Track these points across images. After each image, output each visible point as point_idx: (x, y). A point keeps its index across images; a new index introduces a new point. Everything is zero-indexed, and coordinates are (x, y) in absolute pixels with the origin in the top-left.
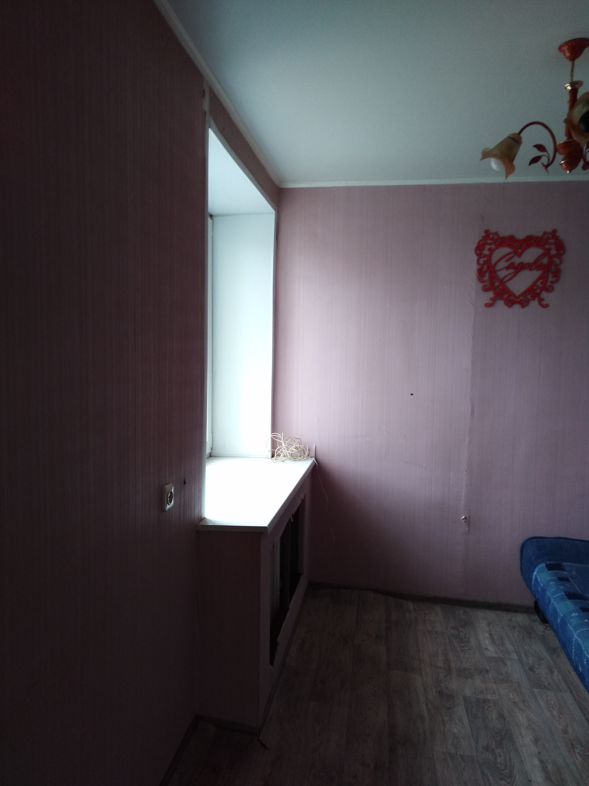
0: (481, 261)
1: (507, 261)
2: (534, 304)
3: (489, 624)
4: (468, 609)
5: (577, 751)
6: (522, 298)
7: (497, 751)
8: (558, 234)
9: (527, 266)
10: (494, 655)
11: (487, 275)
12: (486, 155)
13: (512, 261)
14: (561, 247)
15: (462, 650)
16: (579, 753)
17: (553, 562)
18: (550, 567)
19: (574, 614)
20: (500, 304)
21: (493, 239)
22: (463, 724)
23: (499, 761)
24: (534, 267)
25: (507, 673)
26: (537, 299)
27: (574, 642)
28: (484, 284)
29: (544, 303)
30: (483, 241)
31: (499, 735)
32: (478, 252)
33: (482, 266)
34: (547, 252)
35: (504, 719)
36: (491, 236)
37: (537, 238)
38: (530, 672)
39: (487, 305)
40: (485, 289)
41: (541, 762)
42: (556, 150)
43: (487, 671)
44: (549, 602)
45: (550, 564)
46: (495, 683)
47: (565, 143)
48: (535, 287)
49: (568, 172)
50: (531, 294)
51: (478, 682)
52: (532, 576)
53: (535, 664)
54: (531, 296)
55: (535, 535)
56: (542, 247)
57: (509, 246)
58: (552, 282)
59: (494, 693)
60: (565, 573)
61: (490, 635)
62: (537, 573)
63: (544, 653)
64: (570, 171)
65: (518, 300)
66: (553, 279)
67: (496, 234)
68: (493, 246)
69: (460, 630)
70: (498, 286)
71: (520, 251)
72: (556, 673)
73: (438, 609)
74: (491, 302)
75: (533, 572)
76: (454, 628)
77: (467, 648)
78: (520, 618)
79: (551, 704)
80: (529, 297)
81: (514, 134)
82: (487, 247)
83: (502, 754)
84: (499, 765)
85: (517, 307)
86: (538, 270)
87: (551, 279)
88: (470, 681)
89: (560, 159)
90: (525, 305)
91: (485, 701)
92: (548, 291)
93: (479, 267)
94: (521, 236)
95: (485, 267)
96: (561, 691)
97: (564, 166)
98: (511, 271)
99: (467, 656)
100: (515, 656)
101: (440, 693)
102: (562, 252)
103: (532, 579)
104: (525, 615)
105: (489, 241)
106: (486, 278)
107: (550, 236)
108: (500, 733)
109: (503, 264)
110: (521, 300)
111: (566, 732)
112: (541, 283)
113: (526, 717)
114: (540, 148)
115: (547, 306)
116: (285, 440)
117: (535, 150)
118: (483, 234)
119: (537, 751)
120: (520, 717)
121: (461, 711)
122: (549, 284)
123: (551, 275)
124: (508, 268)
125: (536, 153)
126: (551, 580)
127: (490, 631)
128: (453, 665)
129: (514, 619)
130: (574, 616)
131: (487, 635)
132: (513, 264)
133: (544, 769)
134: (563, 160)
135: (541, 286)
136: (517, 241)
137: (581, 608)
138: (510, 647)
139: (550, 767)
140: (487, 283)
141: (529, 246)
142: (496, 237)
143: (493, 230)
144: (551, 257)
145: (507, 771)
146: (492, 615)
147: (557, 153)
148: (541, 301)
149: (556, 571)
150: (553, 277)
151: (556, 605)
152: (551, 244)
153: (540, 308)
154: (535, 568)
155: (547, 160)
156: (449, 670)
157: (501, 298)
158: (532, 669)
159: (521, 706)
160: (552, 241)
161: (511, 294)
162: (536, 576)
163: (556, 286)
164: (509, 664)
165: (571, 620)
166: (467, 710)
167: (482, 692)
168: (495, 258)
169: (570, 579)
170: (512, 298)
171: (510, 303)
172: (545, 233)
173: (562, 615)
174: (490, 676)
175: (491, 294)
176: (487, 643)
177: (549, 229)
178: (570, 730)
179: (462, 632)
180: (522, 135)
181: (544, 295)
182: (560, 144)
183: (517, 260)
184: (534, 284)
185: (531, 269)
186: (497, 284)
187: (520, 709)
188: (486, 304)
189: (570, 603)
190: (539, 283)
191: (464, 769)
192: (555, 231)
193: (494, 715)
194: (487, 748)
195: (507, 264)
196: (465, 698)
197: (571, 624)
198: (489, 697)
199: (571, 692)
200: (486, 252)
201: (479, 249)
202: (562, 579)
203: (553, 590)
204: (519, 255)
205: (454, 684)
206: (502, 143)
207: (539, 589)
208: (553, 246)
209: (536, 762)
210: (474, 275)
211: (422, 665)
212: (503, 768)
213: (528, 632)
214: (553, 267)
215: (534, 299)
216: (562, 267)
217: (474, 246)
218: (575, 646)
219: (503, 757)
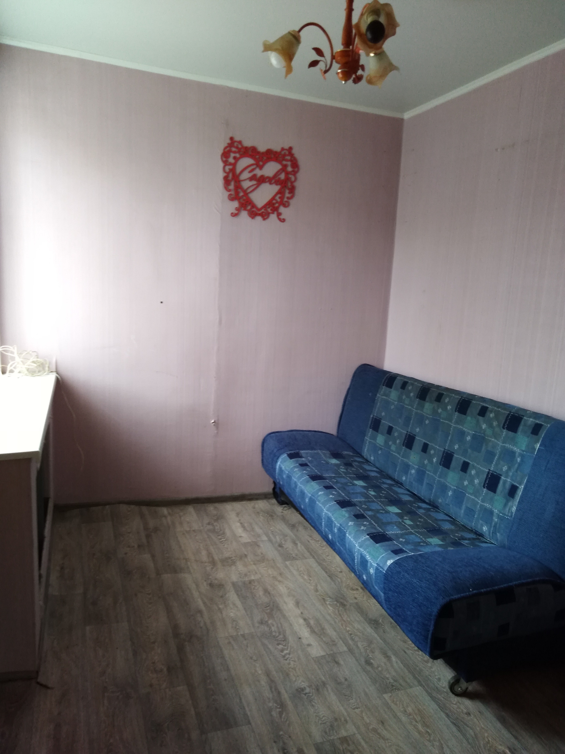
0: (228, 168)
1: (250, 172)
2: (273, 217)
3: (238, 514)
4: (217, 505)
5: (328, 603)
6: (263, 210)
7: (270, 622)
8: (294, 151)
9: (267, 180)
10: (249, 541)
11: (233, 183)
12: (268, 48)
13: (254, 172)
14: (295, 165)
15: (221, 542)
16: (330, 604)
17: (292, 452)
18: (291, 456)
19: (320, 493)
20: (244, 214)
21: (237, 148)
22: (237, 607)
23: (273, 630)
24: (273, 181)
25: (262, 554)
26: (276, 213)
27: (324, 516)
28: (230, 193)
29: (282, 217)
30: (228, 149)
31: (268, 608)
32: (224, 159)
33: (228, 173)
34: (284, 168)
35: (269, 593)
36: (236, 144)
37: (276, 152)
38: (280, 549)
39: (232, 215)
40: (232, 199)
41: (305, 620)
42: (333, 57)
43: (246, 556)
44: (296, 486)
45: (290, 453)
46: (255, 564)
47: (342, 51)
48: (274, 201)
49: (343, 82)
50: (271, 208)
51: (240, 567)
52: (275, 466)
53: (282, 541)
54: (271, 210)
55: (273, 431)
56: (280, 162)
57: (251, 156)
58: (288, 198)
59: (256, 573)
60: (303, 459)
61: (241, 523)
62: (281, 462)
63: (287, 531)
64: (346, 81)
65: (260, 212)
66: (289, 195)
67: (240, 142)
68: (238, 155)
69: (215, 524)
70: (243, 196)
71: (261, 163)
72: (299, 544)
73: (190, 509)
74: (236, 212)
75: (276, 462)
76: (209, 524)
77: (224, 540)
78: (261, 504)
79: (301, 571)
80: (269, 210)
81: (294, 31)
82: (232, 155)
83: (274, 623)
84: (274, 634)
85: (259, 219)
86: (277, 185)
87: (287, 195)
88: (233, 568)
89: (337, 68)
90: (265, 217)
91: (250, 582)
92: (285, 206)
93: (225, 174)
94: (262, 148)
95: (231, 175)
96: (306, 558)
97: (340, 75)
98: (254, 182)
99: (226, 546)
100: (265, 538)
101: (211, 585)
102: (296, 170)
103: (275, 469)
104: (265, 501)
105: (234, 149)
106: (232, 187)
107: (287, 153)
108: (269, 606)
109: (246, 175)
110: (263, 212)
111: (317, 591)
112: (280, 198)
113: (285, 586)
114: (319, 51)
115: (283, 221)
116: (20, 354)
117: (314, 52)
118: (229, 141)
119: (300, 613)
120: (281, 588)
121: (232, 596)
122: (285, 199)
123: (287, 191)
124: (251, 179)
125: (315, 57)
126: (295, 467)
127: (240, 520)
128: (216, 558)
129: (257, 506)
130: (321, 494)
131: (239, 524)
132: (255, 175)
133: (309, 625)
134: (339, 69)
135: (279, 200)
136: (259, 153)
137: (324, 487)
138: (258, 530)
139: (312, 622)
140: (233, 192)
141: (269, 159)
142: (240, 146)
143: (237, 139)
144: (287, 173)
145: (281, 636)
146: (237, 506)
147: (334, 61)
148: (279, 214)
149: (297, 459)
150: (289, 193)
151: (303, 487)
152: (287, 160)
153: (278, 221)
154: (278, 459)
155: (324, 66)
156: (213, 563)
157: (245, 209)
158: (280, 546)
159: (280, 578)
160: (288, 158)
161: (254, 206)
162: (280, 465)
163: (292, 202)
164: (262, 545)
165: (319, 498)
166: (238, 595)
167: (246, 575)
168: (239, 169)
169: (309, 464)
170: (254, 209)
171: (253, 215)
172: (283, 149)
173: (310, 495)
174: (250, 560)
175: (236, 204)
176: (239, 531)
177: (286, 147)
178: (319, 588)
179: (217, 526)
180: (302, 33)
181: (282, 209)
182: (338, 52)
183: (259, 173)
184: (273, 198)
185: (271, 184)
186: (241, 194)
187: (279, 581)
188: (232, 213)
189: (315, 484)
190: (277, 198)
191: (247, 646)
192: (291, 148)
193: (261, 593)
194: (262, 622)
195: (250, 175)
196: (234, 584)
197: (319, 501)
198: (253, 578)
199: (314, 557)
200: (231, 160)
201: (225, 155)
202: (303, 465)
203: (298, 475)
204: (261, 168)
205: (220, 575)
206: (282, 38)
207: (284, 476)
208: (289, 163)
209: (301, 621)
210: (220, 182)
211: (189, 563)
212: (277, 634)
213: (271, 515)
214: (289, 184)
215: (273, 213)
216: (296, 184)
217: (221, 152)
218: (325, 519)
219: (275, 626)
